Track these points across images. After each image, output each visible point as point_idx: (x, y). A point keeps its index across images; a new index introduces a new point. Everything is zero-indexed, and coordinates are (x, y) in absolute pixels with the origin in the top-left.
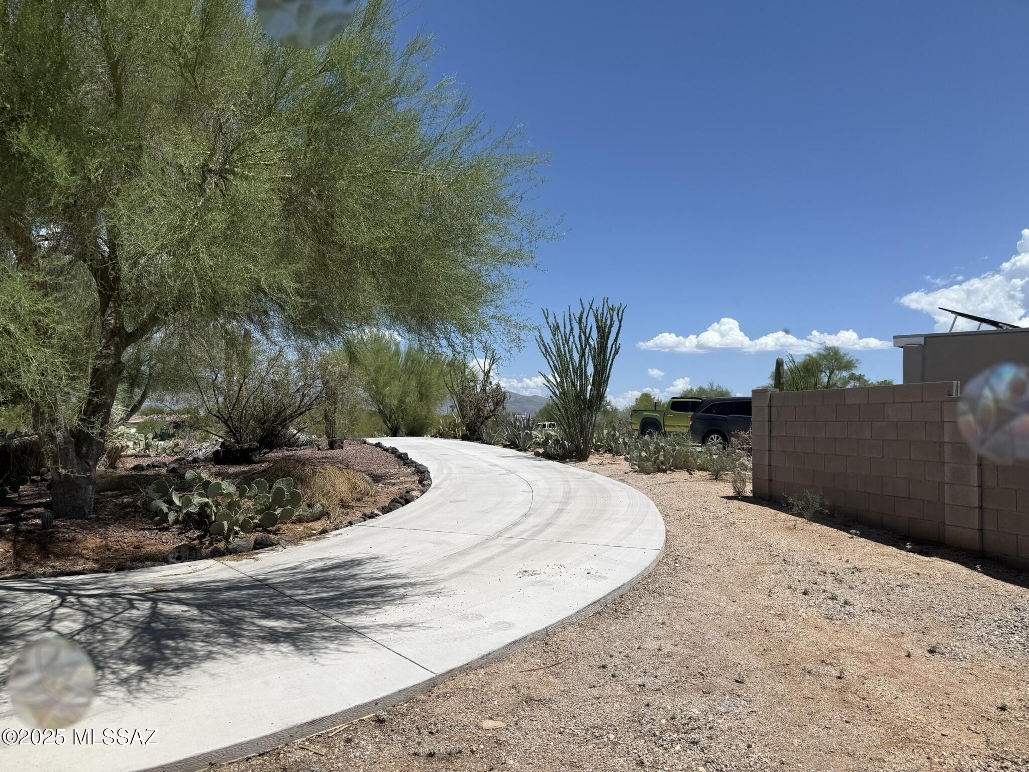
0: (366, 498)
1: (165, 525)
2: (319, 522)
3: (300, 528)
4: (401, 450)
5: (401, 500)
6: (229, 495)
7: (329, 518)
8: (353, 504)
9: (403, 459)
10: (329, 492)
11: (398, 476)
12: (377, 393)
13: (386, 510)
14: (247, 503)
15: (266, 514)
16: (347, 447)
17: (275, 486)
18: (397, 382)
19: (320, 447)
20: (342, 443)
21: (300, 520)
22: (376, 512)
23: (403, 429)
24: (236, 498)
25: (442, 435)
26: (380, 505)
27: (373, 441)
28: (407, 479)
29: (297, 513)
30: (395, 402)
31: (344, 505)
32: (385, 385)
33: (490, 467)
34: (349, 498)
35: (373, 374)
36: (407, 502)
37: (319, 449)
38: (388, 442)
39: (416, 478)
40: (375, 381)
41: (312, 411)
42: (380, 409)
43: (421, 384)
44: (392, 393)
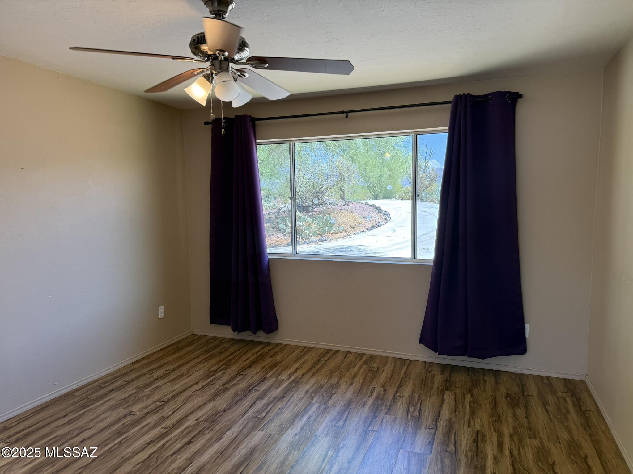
0: (361, 225)
1: (285, 234)
2: (342, 233)
3: (335, 235)
4: (377, 206)
5: (376, 226)
6: (308, 221)
7: (346, 232)
8: (355, 227)
9: (379, 209)
10: (345, 222)
11: (375, 217)
12: (366, 176)
13: (369, 229)
14: (314, 225)
15: (322, 229)
16: (351, 205)
17: (325, 218)
18: (376, 169)
19: (338, 205)
20: (349, 203)
21: (335, 233)
22: (365, 230)
23: (380, 195)
24: (310, 223)
25: (402, 198)
26: (367, 228)
27: (364, 202)
28: (380, 218)
29: (333, 230)
30: (376, 181)
31: (351, 227)
32: (370, 171)
33: (422, 212)
34: (354, 225)
35: (364, 166)
36: (379, 226)
37: (338, 206)
38: (371, 202)
39: (384, 217)
40: (365, 170)
41: (335, 187)
42: (367, 185)
43: (390, 170)
44: (374, 175)
